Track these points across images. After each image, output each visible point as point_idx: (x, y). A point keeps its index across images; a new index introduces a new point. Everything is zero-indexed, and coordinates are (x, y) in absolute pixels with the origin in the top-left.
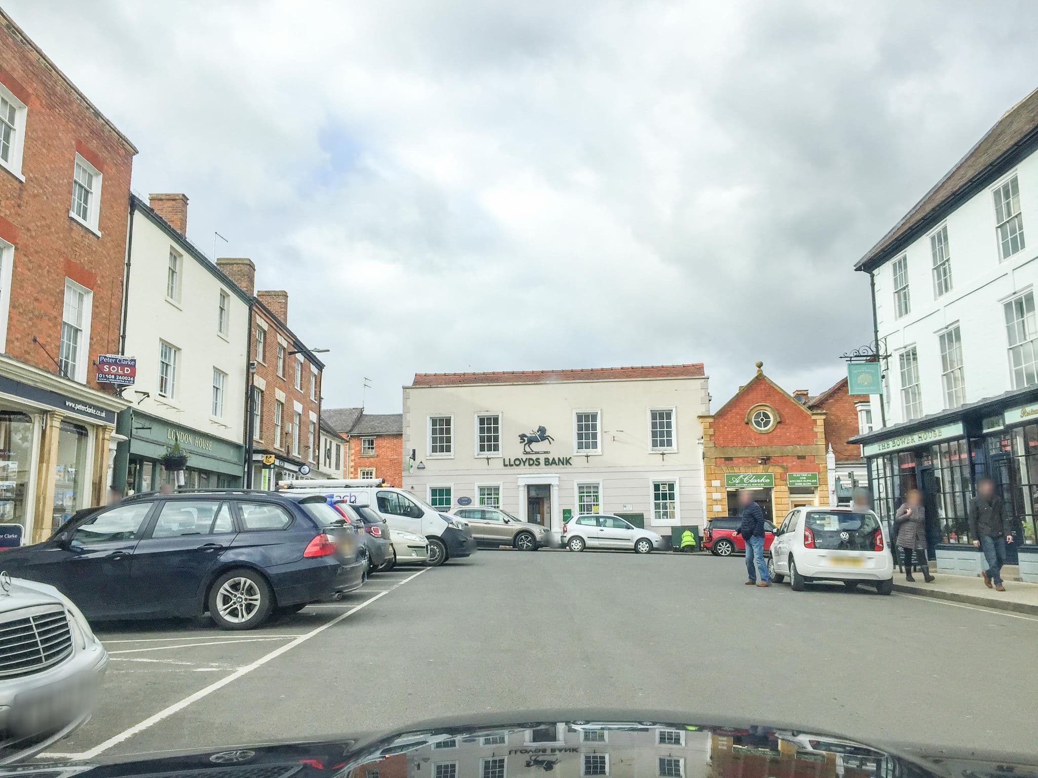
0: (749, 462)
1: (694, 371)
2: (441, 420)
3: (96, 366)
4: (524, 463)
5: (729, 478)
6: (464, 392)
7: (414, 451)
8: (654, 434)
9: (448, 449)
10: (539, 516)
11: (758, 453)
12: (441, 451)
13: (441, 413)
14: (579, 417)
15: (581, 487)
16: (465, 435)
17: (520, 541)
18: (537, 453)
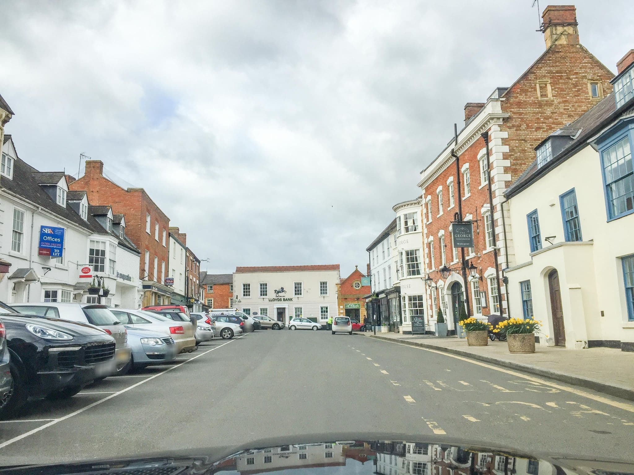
0: (353, 300)
1: (335, 267)
2: (247, 285)
3: (166, 281)
4: (276, 300)
5: (346, 305)
6: (255, 275)
7: (237, 296)
8: (321, 290)
9: (249, 295)
10: (281, 318)
11: (355, 297)
12: (247, 296)
13: (247, 282)
14: (295, 284)
15: (296, 309)
16: (255, 290)
17: (274, 327)
18: (281, 296)
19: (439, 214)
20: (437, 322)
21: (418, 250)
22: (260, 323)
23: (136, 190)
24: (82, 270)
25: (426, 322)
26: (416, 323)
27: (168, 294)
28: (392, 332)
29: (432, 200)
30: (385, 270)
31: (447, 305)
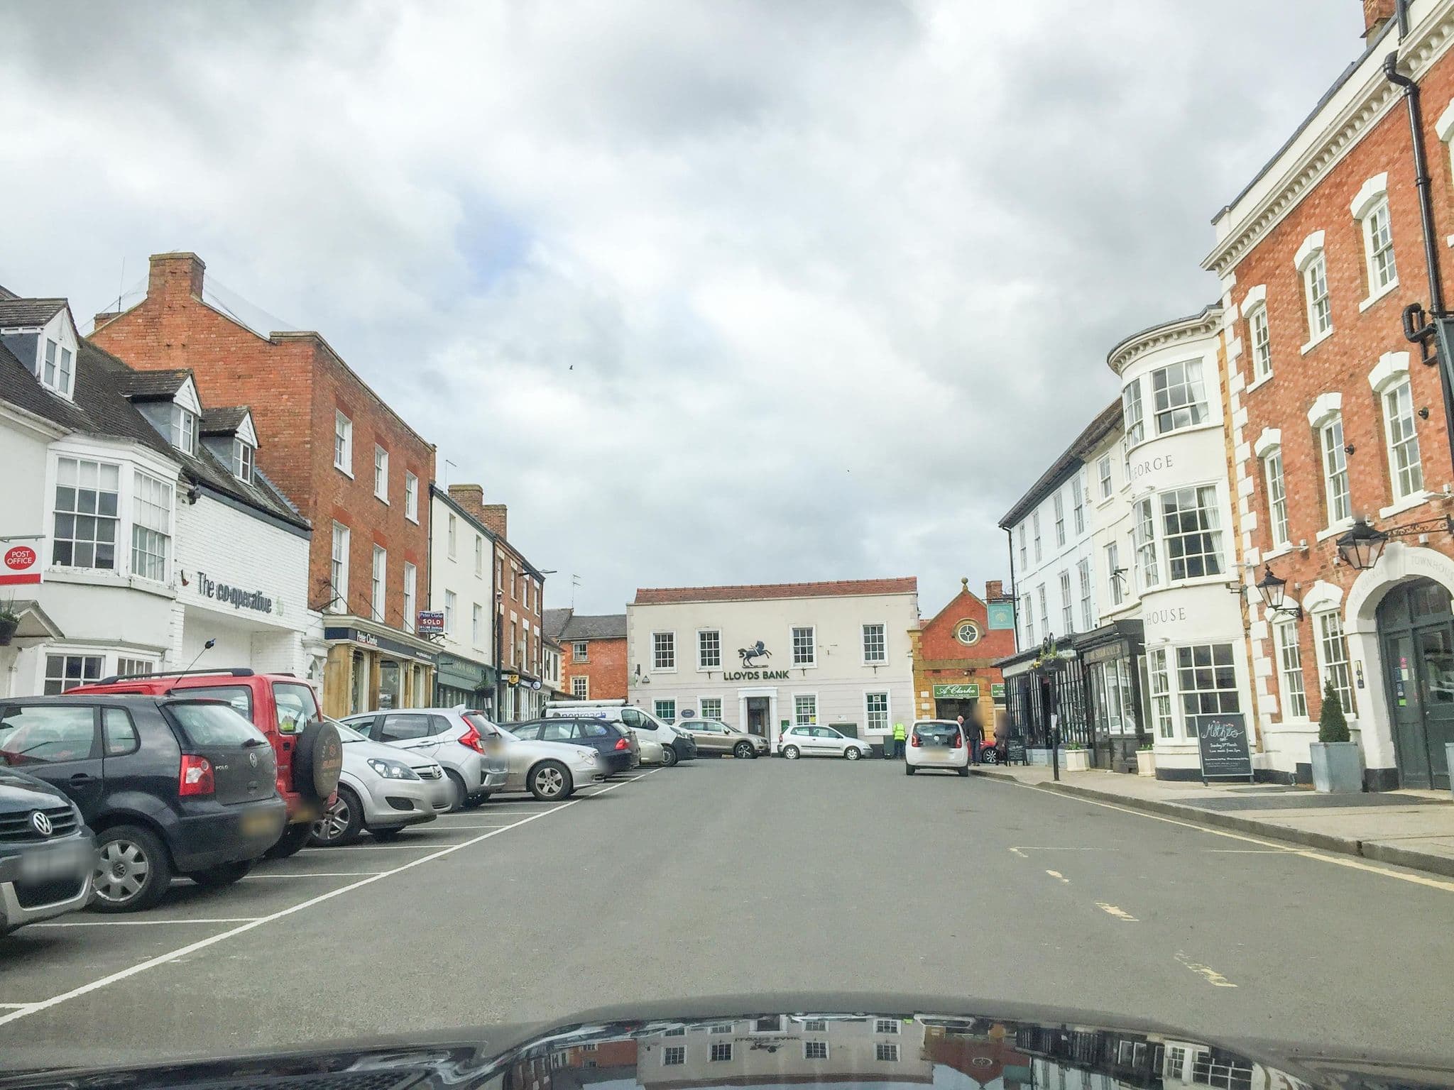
0: (957, 674)
1: (906, 586)
2: (664, 636)
3: (419, 620)
4: (744, 676)
5: (937, 690)
6: (685, 609)
7: (639, 666)
8: (867, 648)
9: (671, 664)
10: (759, 727)
11: (964, 665)
12: (665, 665)
13: (664, 629)
14: (796, 631)
15: (798, 699)
16: (687, 650)
17: (739, 750)
18: (756, 667)
19: (1306, 339)
20: (1322, 740)
21: (1208, 488)
22: (692, 740)
23: (295, 339)
24: (8, 556)
25: (1251, 738)
26: (1216, 740)
27: (422, 658)
28: (1103, 767)
29: (1271, 303)
30: (1065, 580)
31: (1359, 673)
